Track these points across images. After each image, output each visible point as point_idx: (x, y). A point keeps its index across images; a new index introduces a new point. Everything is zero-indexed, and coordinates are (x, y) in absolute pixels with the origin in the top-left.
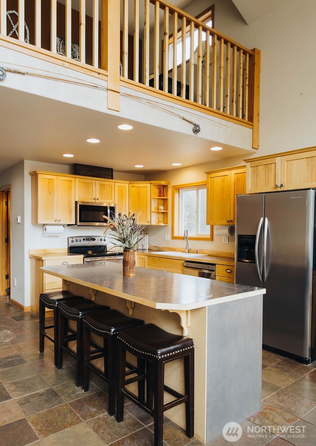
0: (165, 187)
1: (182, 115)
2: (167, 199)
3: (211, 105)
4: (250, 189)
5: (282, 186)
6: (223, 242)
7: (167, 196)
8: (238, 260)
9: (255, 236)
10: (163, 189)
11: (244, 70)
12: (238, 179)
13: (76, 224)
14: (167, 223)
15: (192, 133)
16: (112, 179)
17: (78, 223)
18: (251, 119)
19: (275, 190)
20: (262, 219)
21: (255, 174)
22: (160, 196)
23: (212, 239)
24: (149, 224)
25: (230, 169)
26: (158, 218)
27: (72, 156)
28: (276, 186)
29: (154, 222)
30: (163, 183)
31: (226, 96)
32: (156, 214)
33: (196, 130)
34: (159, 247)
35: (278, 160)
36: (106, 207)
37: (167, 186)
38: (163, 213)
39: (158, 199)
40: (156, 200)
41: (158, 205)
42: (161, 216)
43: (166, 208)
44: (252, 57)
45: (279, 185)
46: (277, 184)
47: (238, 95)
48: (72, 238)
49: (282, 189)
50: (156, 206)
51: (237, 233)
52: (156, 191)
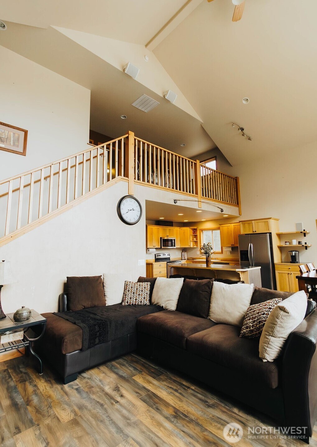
0: (196, 230)
1: (218, 206)
2: (197, 235)
3: (225, 201)
4: (242, 232)
5: (255, 231)
6: (228, 254)
7: (197, 233)
8: (241, 260)
9: (248, 251)
10: (195, 231)
11: (234, 185)
12: (235, 228)
13: (161, 248)
14: (197, 246)
15: (221, 212)
16: (173, 226)
17: (162, 247)
18: (238, 204)
19: (253, 233)
20: (250, 244)
21: (244, 227)
22: (193, 234)
23: (222, 253)
24: (190, 247)
25: (231, 223)
26: (193, 244)
27: (163, 218)
28: (253, 232)
29: (192, 246)
30: (195, 228)
31: (229, 196)
32: (192, 242)
33: (222, 211)
34: (193, 258)
35: (253, 222)
36: (172, 240)
37: (196, 229)
38: (195, 241)
39: (193, 235)
40: (192, 236)
41: (193, 238)
42: (194, 243)
43: (197, 239)
44: (236, 180)
45: (254, 231)
46: (253, 231)
47: (233, 195)
48: (157, 254)
49: (256, 233)
50: (192, 238)
51: (240, 250)
52: (192, 231)
